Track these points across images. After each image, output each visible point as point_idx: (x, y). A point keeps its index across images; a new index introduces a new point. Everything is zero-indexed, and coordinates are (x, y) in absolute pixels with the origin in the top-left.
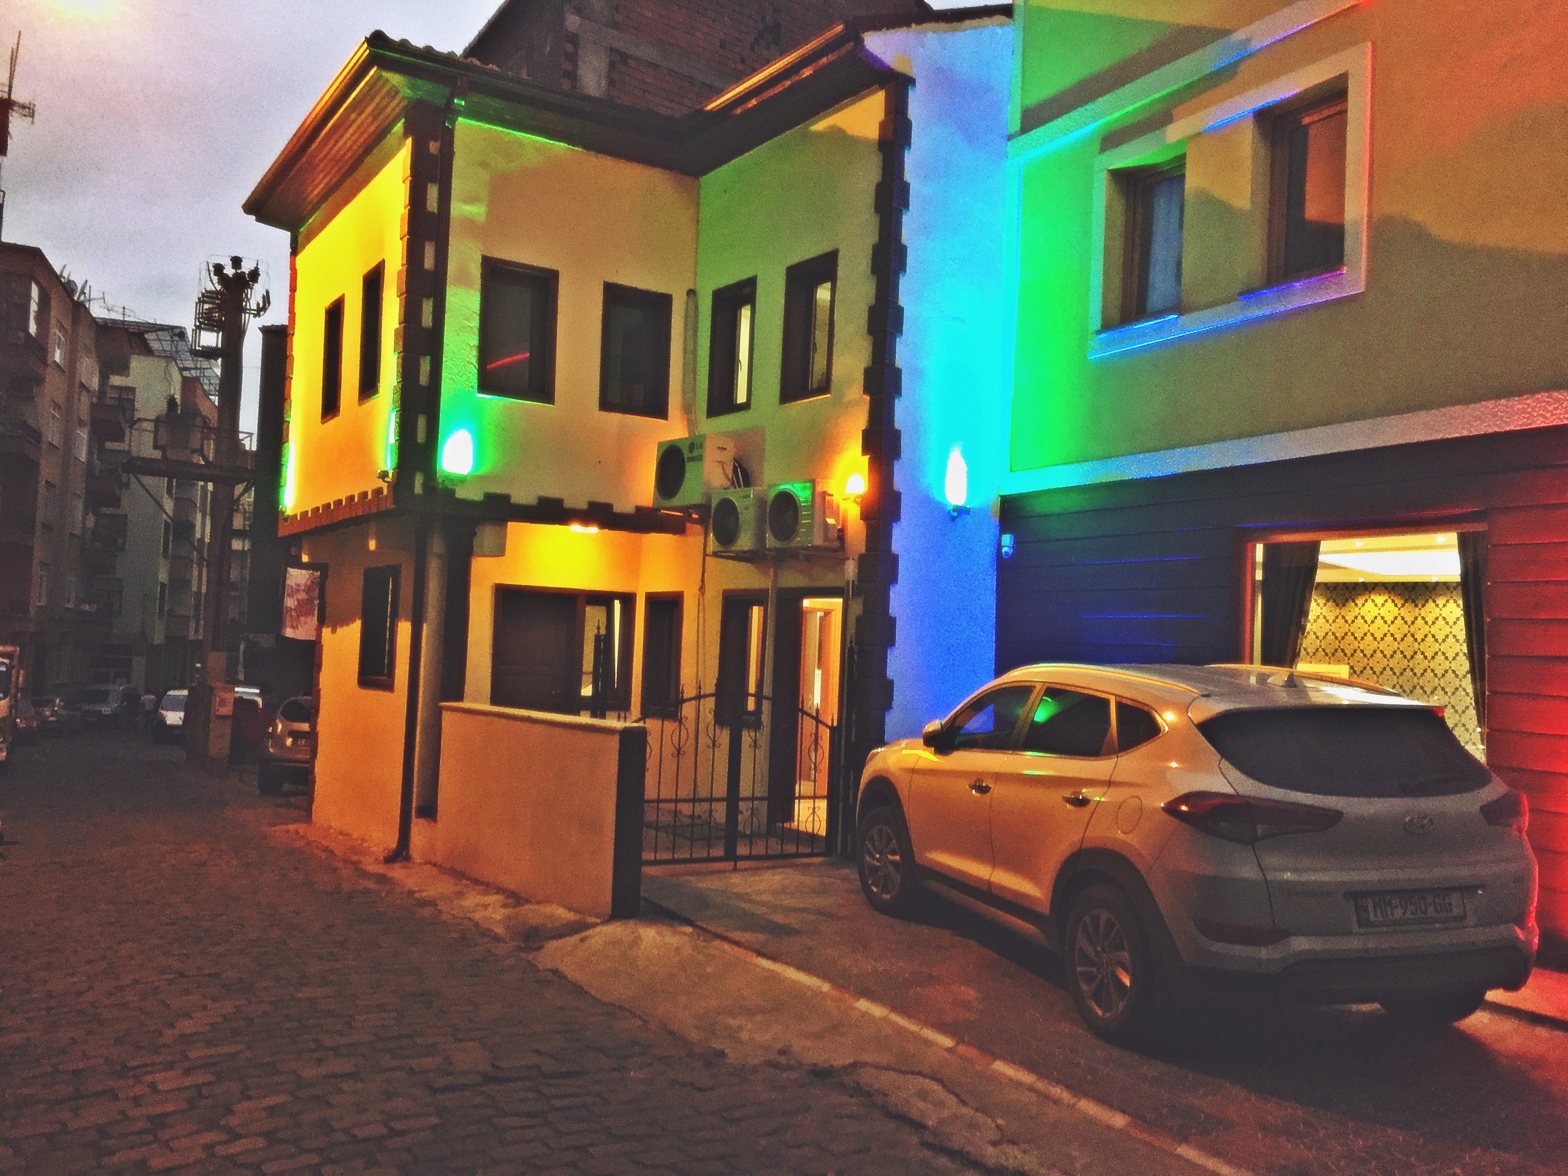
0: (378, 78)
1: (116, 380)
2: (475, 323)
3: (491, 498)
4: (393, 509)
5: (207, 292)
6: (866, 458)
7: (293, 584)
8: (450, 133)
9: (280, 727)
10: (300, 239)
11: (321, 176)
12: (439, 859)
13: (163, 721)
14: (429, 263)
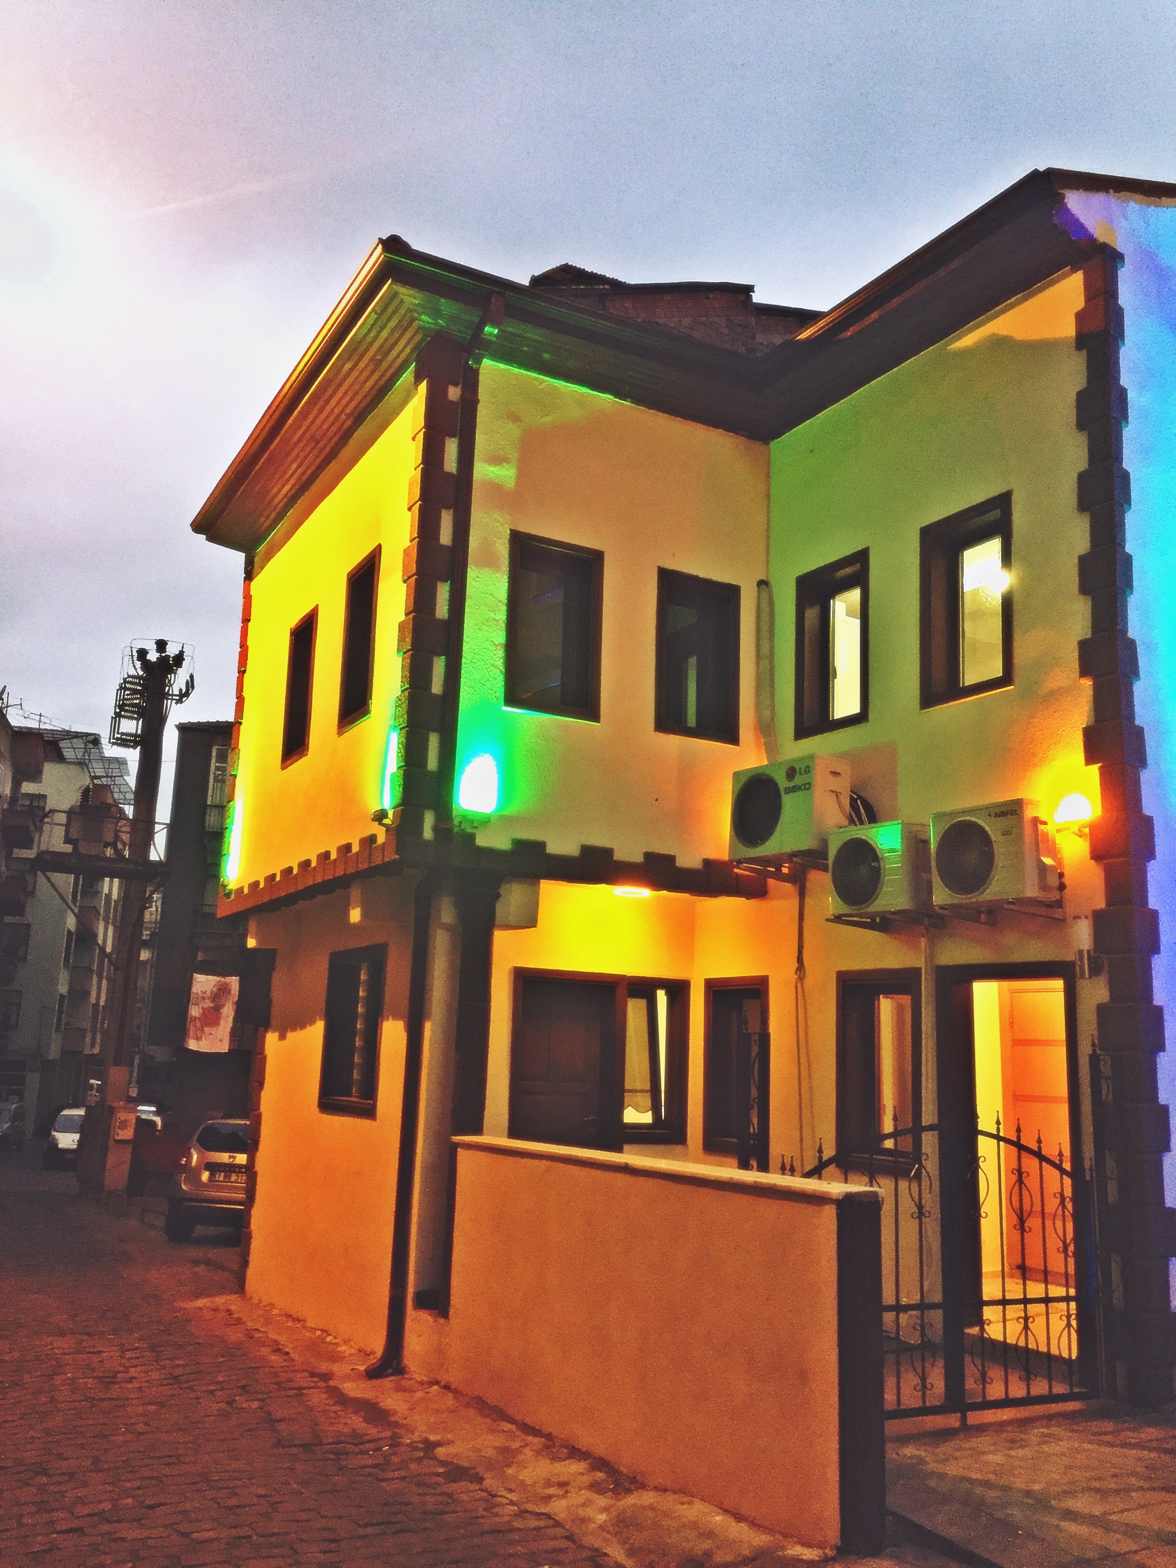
0: (392, 296)
1: (28, 788)
2: (502, 615)
3: (521, 845)
4: (394, 860)
5: (129, 676)
6: (1094, 770)
7: (199, 992)
8: (476, 373)
9: (195, 1157)
10: (256, 559)
11: (294, 466)
12: (453, 1376)
13: (54, 1143)
14: (446, 537)
